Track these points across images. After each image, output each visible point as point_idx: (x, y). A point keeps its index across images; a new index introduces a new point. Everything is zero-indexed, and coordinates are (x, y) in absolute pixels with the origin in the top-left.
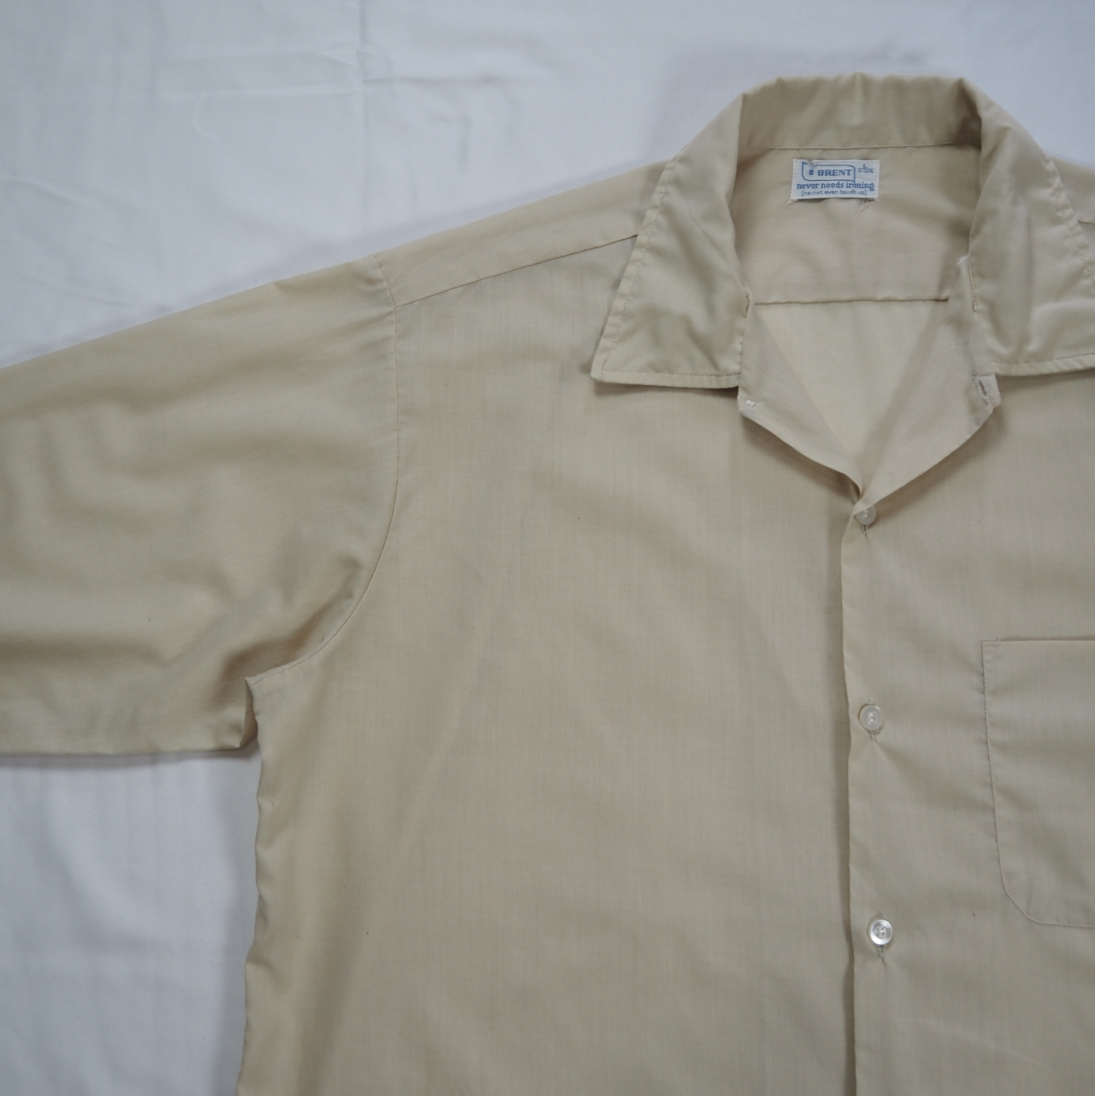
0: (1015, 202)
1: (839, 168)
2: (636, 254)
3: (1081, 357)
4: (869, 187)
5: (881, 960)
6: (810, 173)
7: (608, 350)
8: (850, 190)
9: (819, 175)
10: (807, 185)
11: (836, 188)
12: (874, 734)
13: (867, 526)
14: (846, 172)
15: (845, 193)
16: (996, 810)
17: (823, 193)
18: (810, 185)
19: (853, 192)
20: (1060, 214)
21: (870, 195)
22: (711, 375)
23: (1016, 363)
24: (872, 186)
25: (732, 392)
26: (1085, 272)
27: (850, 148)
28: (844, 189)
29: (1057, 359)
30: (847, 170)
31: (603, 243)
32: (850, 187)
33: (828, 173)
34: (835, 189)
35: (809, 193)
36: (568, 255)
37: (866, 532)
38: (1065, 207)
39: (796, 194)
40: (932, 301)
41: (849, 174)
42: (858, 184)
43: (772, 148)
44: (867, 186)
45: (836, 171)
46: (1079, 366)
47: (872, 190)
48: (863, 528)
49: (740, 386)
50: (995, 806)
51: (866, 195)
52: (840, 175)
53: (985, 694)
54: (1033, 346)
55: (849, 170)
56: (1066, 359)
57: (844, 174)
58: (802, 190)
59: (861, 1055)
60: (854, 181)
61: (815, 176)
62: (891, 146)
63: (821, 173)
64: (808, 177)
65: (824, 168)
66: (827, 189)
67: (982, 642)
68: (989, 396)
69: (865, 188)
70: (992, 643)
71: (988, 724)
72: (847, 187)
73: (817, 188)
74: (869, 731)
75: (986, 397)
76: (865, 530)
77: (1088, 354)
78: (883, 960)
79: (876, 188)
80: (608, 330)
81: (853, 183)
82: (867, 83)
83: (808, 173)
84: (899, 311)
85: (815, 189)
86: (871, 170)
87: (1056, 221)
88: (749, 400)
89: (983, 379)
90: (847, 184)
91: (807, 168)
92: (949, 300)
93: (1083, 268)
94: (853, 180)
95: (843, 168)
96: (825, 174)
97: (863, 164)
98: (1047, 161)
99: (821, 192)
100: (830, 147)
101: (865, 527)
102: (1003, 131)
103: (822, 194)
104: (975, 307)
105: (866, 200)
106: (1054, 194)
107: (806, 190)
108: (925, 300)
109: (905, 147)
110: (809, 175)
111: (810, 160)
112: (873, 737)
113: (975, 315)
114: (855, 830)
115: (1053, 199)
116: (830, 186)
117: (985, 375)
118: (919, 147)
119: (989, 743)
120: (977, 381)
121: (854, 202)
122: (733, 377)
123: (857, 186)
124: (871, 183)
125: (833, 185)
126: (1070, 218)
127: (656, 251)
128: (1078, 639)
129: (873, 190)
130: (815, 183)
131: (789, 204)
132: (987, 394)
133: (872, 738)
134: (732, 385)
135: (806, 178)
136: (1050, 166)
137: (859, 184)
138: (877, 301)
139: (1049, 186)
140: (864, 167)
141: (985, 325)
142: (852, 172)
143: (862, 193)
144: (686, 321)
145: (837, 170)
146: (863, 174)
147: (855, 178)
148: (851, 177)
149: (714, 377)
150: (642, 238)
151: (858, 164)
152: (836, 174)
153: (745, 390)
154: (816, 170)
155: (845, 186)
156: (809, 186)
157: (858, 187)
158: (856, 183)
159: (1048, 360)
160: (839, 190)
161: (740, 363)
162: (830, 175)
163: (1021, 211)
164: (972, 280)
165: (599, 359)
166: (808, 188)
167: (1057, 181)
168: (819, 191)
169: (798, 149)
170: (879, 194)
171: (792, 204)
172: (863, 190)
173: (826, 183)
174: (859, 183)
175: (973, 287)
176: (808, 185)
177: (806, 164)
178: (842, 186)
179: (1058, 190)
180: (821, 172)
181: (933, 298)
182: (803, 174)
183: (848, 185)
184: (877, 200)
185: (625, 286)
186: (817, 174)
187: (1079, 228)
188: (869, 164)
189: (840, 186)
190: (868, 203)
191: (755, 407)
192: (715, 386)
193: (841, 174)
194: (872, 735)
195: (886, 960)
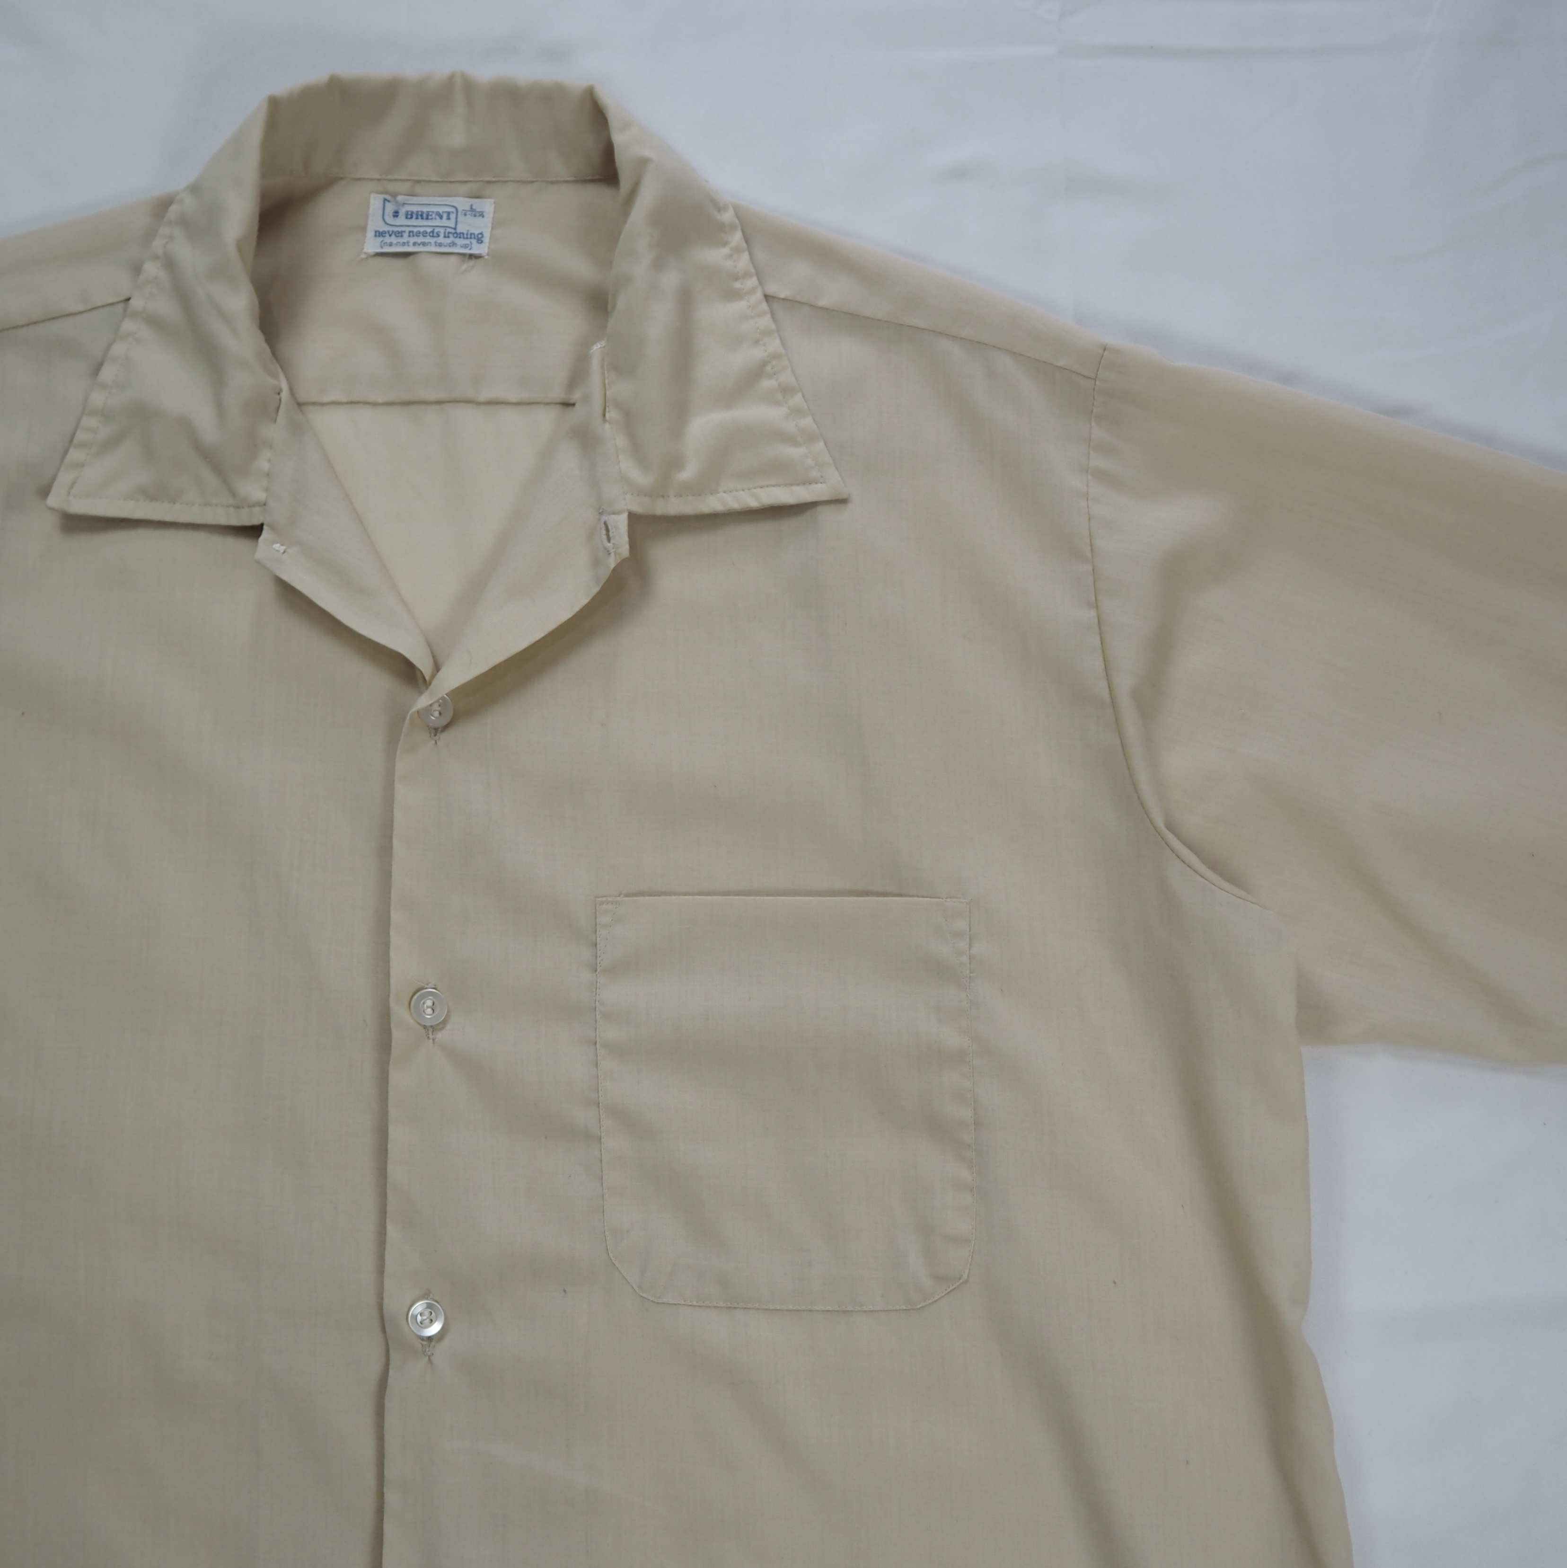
0: (658, 265)
1: (436, 209)
2: (128, 325)
3: (759, 491)
4: (476, 237)
5: (427, 1358)
6: (395, 214)
7: (79, 466)
8: (448, 241)
9: (407, 218)
10: (389, 232)
11: (428, 237)
12: (432, 1031)
13: (440, 730)
14: (445, 216)
15: (440, 245)
16: (603, 1140)
17: (411, 244)
18: (393, 232)
19: (453, 244)
20: (737, 285)
21: (476, 249)
22: (228, 506)
23: (663, 497)
24: (480, 236)
25: (254, 531)
26: (768, 368)
27: (453, 180)
28: (441, 240)
29: (724, 492)
30: (446, 212)
31: (81, 308)
32: (448, 237)
33: (421, 216)
34: (427, 239)
35: (391, 245)
36: (28, 325)
37: (436, 738)
38: (746, 275)
39: (372, 245)
40: (558, 405)
41: (449, 218)
42: (460, 233)
43: (341, 176)
44: (473, 236)
45: (430, 213)
46: (753, 504)
47: (480, 242)
48: (433, 731)
49: (265, 523)
50: (602, 1134)
51: (470, 249)
52: (436, 219)
53: (597, 973)
54: (687, 474)
55: (449, 213)
56: (737, 493)
57: (441, 217)
58: (381, 239)
59: (392, 1498)
60: (455, 229)
61: (401, 220)
62: (512, 179)
63: (409, 215)
64: (390, 219)
65: (415, 209)
66: (416, 239)
67: (596, 897)
68: (613, 544)
69: (471, 238)
70: (610, 899)
71: (598, 1017)
72: (445, 237)
73: (402, 236)
74: (425, 1027)
75: (609, 545)
76: (435, 735)
77: (767, 486)
78: (429, 1359)
79: (486, 239)
80: (80, 436)
81: (453, 231)
82: (469, 86)
83: (391, 214)
84: (509, 418)
85: (399, 238)
86: (481, 213)
87: (732, 295)
88: (277, 543)
89: (611, 519)
90: (445, 233)
91: (390, 208)
92: (577, 405)
93: (764, 364)
94: (453, 226)
95: (441, 210)
96: (414, 216)
97: (470, 204)
98: (720, 209)
99: (408, 242)
100: (423, 178)
101: (436, 731)
102: (643, 163)
103: (409, 245)
104: (607, 415)
105: (471, 256)
106: (731, 256)
107: (388, 239)
108: (548, 404)
109: (533, 182)
110: (392, 217)
111: (394, 195)
112: (431, 1036)
113: (607, 426)
114: (396, 1172)
115: (729, 264)
116: (421, 235)
117: (614, 513)
118: (552, 182)
119: (598, 1046)
120: (602, 522)
121: (453, 260)
122: (257, 510)
123: (459, 236)
124: (480, 231)
125: (425, 234)
126: (751, 292)
127: (154, 322)
128: (738, 893)
129: (482, 242)
130: (400, 229)
131: (363, 260)
132: (612, 541)
133: (428, 1037)
134: (255, 521)
135: (388, 222)
136: (727, 217)
137: (463, 234)
138: (479, 403)
139: (725, 244)
140: (471, 208)
141: (621, 441)
142: (453, 216)
143: (466, 246)
144: (186, 426)
145: (433, 212)
146: (469, 219)
147: (456, 224)
148: (451, 223)
149: (232, 510)
150: (136, 303)
151: (463, 203)
152: (430, 217)
153: (272, 527)
154: (402, 211)
155: (442, 235)
156: (392, 234)
157: (460, 238)
158: (458, 231)
159: (712, 494)
160: (433, 240)
161: (267, 490)
162: (422, 218)
163: (671, 280)
164: (606, 375)
165: (64, 478)
166: (390, 235)
167: (737, 238)
168: (405, 241)
169: (379, 180)
170: (489, 248)
171: (367, 258)
172: (467, 242)
173: (415, 230)
174: (462, 231)
175: (607, 386)
176: (391, 232)
177: (389, 201)
178: (438, 234)
179: (737, 250)
180: (410, 213)
181: (558, 400)
182: (383, 215)
183: (447, 234)
184: (486, 257)
185: (108, 373)
186: (404, 217)
187: (764, 306)
188: (478, 204)
189: (435, 235)
190: (472, 262)
191: (285, 554)
192: (235, 522)
193: (437, 217)
194: (430, 1032)
195: (433, 1358)
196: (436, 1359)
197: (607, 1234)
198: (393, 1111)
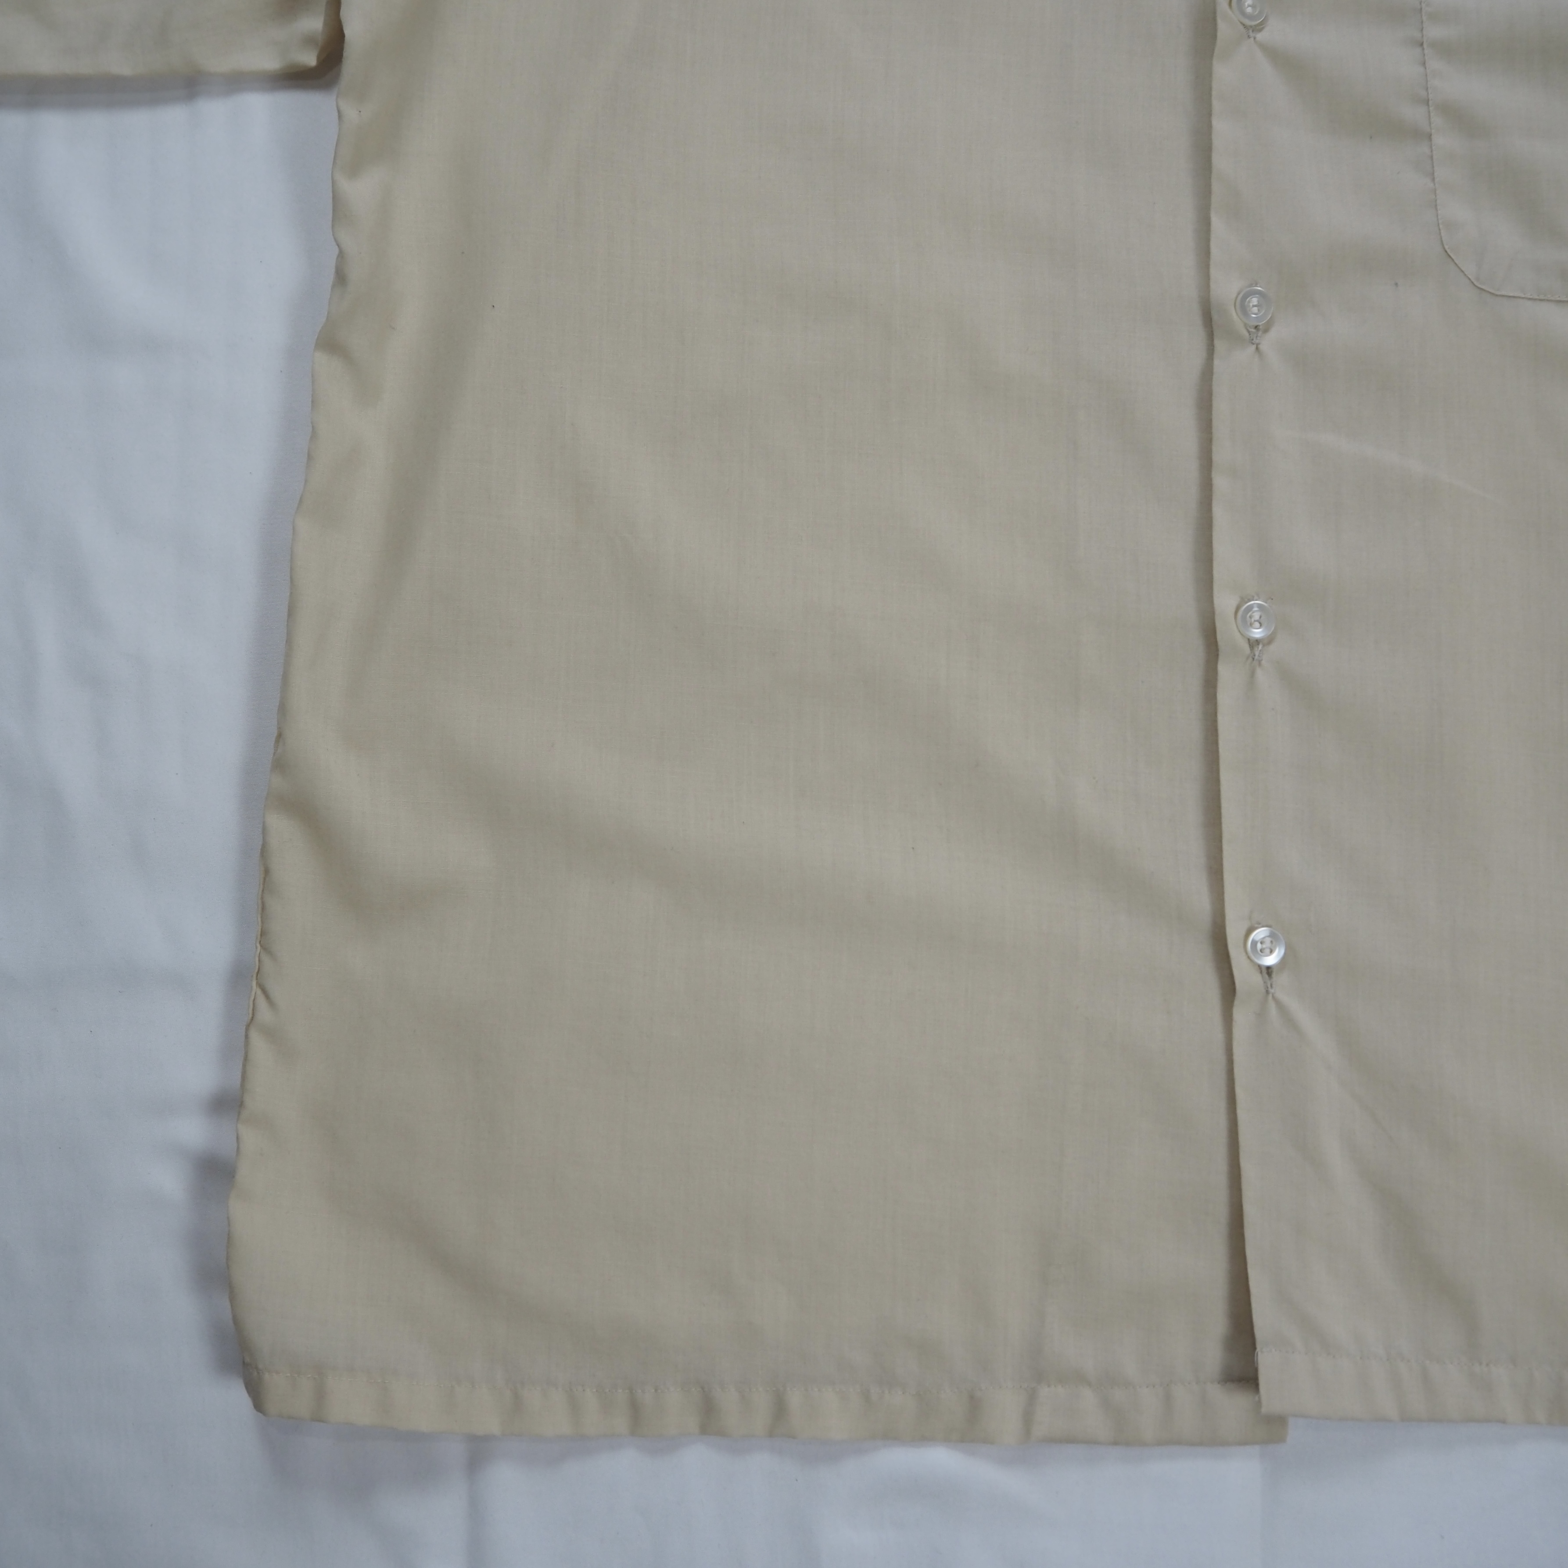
5: (1254, 347)
12: (1253, 31)
16: (1433, 137)
50: (1433, 131)
71: (1424, 18)
74: (1245, 25)
78: (1257, 347)
112: (1251, 34)
114: (1220, 162)
119: (1425, 46)
133: (1248, 36)
194: (1251, 31)
195: (1261, 347)
196: (1264, 347)
197: (1441, 226)
198: (1216, 105)
